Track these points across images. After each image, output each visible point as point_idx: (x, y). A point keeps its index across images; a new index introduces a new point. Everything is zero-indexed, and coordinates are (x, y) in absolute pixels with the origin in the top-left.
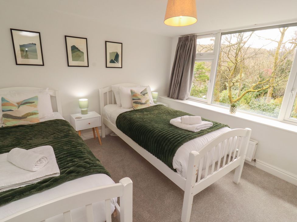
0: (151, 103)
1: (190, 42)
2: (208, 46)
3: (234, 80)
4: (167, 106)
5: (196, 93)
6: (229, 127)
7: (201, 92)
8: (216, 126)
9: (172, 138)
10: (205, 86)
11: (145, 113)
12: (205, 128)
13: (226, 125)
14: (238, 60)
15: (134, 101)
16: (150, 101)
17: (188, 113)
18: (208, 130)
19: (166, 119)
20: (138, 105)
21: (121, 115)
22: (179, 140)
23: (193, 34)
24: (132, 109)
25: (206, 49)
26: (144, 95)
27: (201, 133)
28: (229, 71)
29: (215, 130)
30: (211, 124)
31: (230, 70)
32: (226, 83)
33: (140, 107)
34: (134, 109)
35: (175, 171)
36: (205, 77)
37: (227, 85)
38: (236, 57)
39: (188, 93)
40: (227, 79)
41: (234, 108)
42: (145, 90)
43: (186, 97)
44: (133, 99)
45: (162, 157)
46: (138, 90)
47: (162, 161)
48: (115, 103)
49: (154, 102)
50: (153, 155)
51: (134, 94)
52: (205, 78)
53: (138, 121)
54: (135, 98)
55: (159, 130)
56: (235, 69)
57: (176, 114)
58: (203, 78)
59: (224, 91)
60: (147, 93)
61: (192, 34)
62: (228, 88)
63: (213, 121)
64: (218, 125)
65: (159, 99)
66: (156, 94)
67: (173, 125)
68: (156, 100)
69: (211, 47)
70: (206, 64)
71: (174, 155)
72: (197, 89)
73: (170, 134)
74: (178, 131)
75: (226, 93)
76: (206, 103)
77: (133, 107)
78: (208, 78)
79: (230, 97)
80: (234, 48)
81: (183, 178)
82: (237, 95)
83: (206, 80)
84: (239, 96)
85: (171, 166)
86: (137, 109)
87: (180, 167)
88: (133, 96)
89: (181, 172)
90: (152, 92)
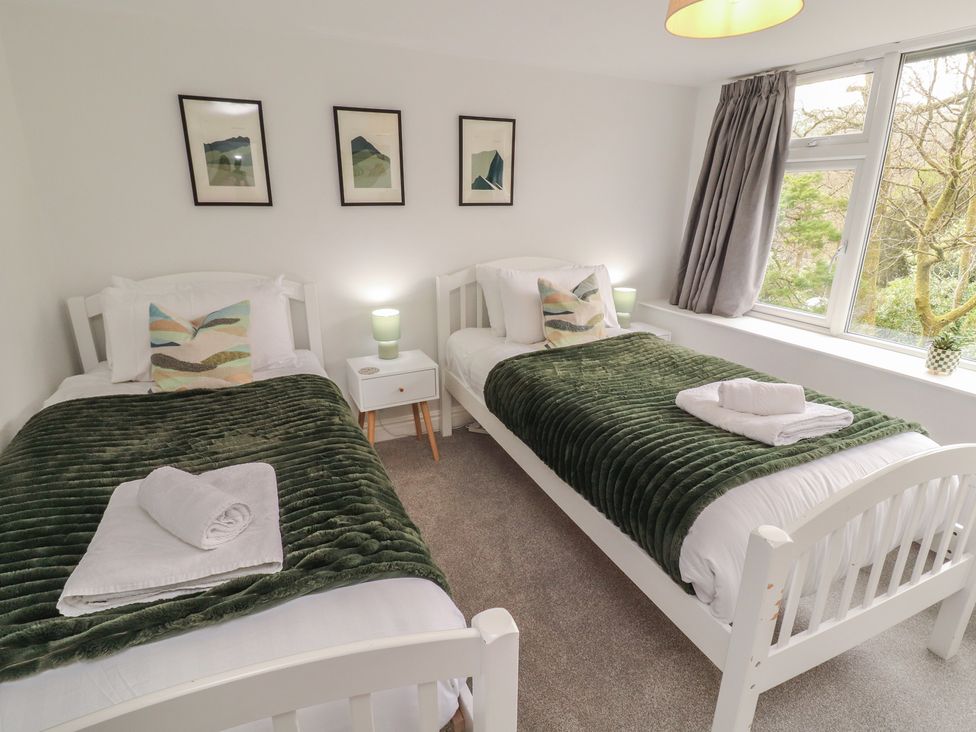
0: (610, 327)
1: (768, 98)
2: (838, 113)
3: (943, 240)
4: (667, 339)
5: (782, 290)
6: (924, 433)
7: (800, 285)
8: (868, 425)
9: (682, 464)
10: (819, 264)
11: (586, 362)
12: (821, 434)
13: (909, 426)
14: (962, 161)
15: (549, 318)
16: (606, 319)
17: (748, 367)
18: (829, 440)
19: (663, 388)
20: (562, 332)
21: (501, 365)
22: (709, 475)
23: (781, 67)
24: (541, 347)
25: (829, 126)
26: (584, 297)
27: (804, 451)
28: (921, 203)
29: (861, 443)
30: (846, 419)
31: (925, 202)
32: (907, 252)
33: (568, 340)
34: (546, 346)
35: (689, 589)
36: (820, 228)
37: (911, 256)
38: (953, 150)
39: (754, 290)
40: (913, 235)
41: (948, 352)
42: (590, 279)
43: (743, 307)
44: (546, 313)
45: (641, 533)
46: (563, 282)
47: (641, 546)
48: (487, 324)
49: (621, 320)
50: (608, 517)
51: (549, 294)
52: (819, 233)
53: (559, 391)
54: (550, 308)
55: (633, 431)
56: (948, 196)
57: (701, 371)
58: (812, 233)
59: (898, 283)
60: (594, 292)
61: (776, 69)
62: (914, 270)
63: (853, 404)
64: (875, 423)
65: (639, 312)
66: (628, 294)
67: (686, 413)
68: (627, 314)
69: (850, 115)
70: (824, 182)
71: (685, 532)
72: (785, 273)
73: (674, 448)
74: (704, 439)
75: (904, 289)
76: (826, 330)
77: (544, 340)
78: (832, 232)
79: (921, 306)
80: (948, 115)
81: (719, 622)
82: (954, 296)
83: (825, 239)
84: (960, 301)
85: (672, 569)
86: (559, 346)
87: (709, 577)
88: (547, 300)
89: (713, 599)
90: (613, 287)
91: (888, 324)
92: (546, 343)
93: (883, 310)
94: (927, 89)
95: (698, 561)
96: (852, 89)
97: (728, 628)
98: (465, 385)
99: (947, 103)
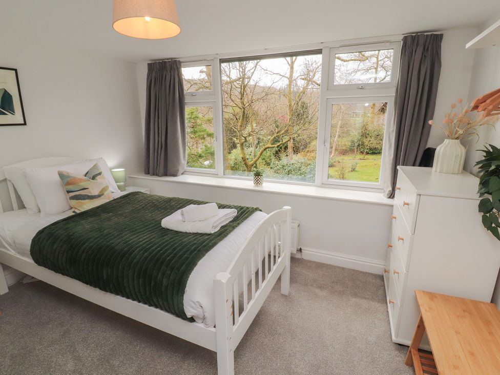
0: (113, 192)
1: (170, 72)
2: (199, 82)
3: (245, 133)
4: (148, 193)
5: (196, 158)
6: (261, 211)
7: (200, 156)
8: (242, 213)
9: (173, 258)
10: (205, 146)
11: (104, 216)
12: (227, 222)
13: (256, 209)
14: (245, 103)
15: (72, 194)
16: (111, 189)
17: (191, 199)
18: (231, 224)
19: (154, 219)
20: (83, 201)
21: (41, 233)
22: (188, 258)
23: (174, 58)
24: (70, 213)
25: (197, 87)
26: (94, 178)
27: (224, 232)
28: (235, 119)
29: (242, 221)
30: (235, 212)
31: (237, 119)
32: (235, 139)
33: (88, 205)
34: (74, 212)
35: (192, 320)
36: (203, 131)
37: (237, 141)
38: (241, 99)
39: (183, 161)
40: (235, 132)
41: (259, 177)
42: (95, 167)
43: (181, 171)
44: (68, 192)
45: (161, 303)
46: (77, 170)
47: (162, 309)
48: (22, 206)
49: (119, 187)
50: (139, 302)
51: (68, 179)
52: (202, 133)
53: (90, 239)
54: (71, 188)
55: (143, 248)
56: (243, 116)
57: (173, 205)
58: (200, 134)
59: (234, 151)
60: (100, 174)
61: (172, 59)
62: (238, 145)
63: (236, 205)
64: (245, 211)
65: (128, 180)
66: (120, 171)
67: (168, 229)
68: (122, 184)
69: (204, 83)
70: (200, 111)
71: (183, 292)
72: (193, 152)
73: (167, 250)
74: (180, 240)
75: (237, 153)
76: (216, 175)
77: (72, 208)
78: (207, 132)
79: (244, 159)
80: (237, 85)
81: (209, 329)
82: (252, 154)
83: (205, 136)
84: (255, 156)
85: (181, 314)
86: (83, 210)
87: (200, 310)
88: (68, 184)
89: (204, 319)
90: (111, 169)
91: (234, 168)
92: (73, 210)
93: (232, 163)
94: (228, 74)
95: (193, 304)
96: (201, 72)
97: (213, 329)
98: (12, 253)
99: (235, 81)
